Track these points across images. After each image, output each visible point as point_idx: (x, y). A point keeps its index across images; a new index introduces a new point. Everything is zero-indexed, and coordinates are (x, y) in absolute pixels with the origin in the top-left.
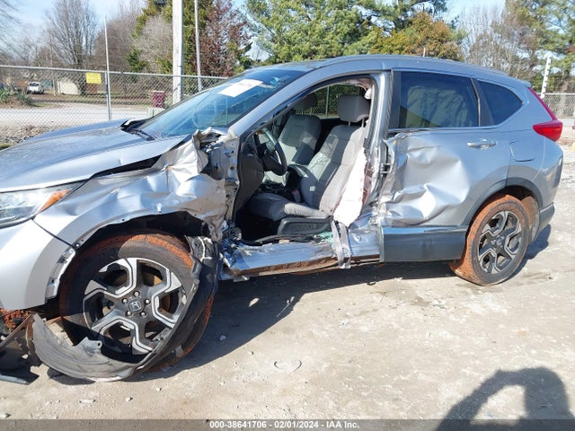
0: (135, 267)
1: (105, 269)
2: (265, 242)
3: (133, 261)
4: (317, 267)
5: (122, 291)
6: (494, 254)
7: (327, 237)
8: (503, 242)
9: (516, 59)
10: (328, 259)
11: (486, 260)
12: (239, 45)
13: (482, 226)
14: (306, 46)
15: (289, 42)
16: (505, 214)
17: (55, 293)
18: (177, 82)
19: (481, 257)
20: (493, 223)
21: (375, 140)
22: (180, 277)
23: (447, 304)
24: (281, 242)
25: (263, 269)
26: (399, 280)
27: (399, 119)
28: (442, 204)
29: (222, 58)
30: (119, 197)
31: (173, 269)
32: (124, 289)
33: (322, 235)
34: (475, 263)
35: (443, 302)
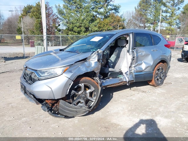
0: (83, 86)
1: (76, 87)
2: (106, 79)
3: (83, 84)
4: (119, 84)
5: (80, 93)
6: (159, 78)
7: (120, 77)
8: (161, 74)
9: (140, 26)
10: (122, 82)
11: (157, 80)
12: (56, 24)
13: (156, 71)
14: (78, 24)
15: (72, 23)
16: (161, 68)
17: (68, 93)
18: (45, 37)
19: (156, 79)
20: (158, 70)
21: (131, 50)
22: (94, 87)
23: (150, 91)
24: (110, 78)
25: (108, 86)
26: (135, 87)
27: (136, 45)
28: (147, 66)
29: (51, 29)
30: (81, 68)
31: (93, 86)
32: (80, 92)
33: (119, 76)
34: (155, 80)
35: (149, 91)
